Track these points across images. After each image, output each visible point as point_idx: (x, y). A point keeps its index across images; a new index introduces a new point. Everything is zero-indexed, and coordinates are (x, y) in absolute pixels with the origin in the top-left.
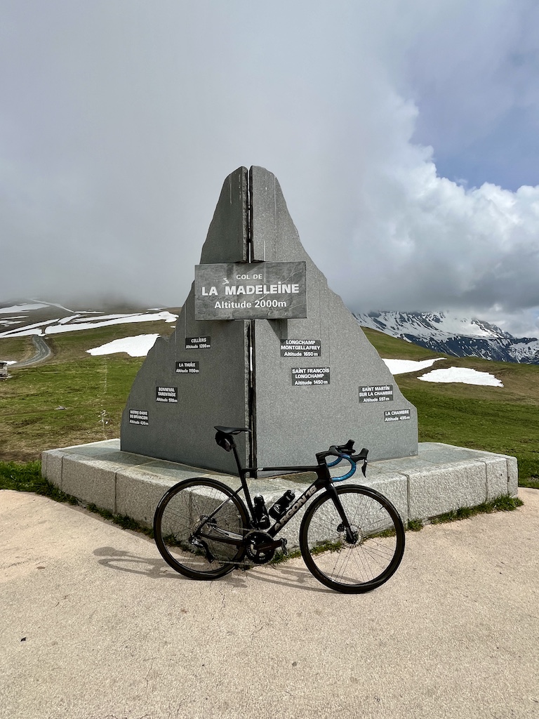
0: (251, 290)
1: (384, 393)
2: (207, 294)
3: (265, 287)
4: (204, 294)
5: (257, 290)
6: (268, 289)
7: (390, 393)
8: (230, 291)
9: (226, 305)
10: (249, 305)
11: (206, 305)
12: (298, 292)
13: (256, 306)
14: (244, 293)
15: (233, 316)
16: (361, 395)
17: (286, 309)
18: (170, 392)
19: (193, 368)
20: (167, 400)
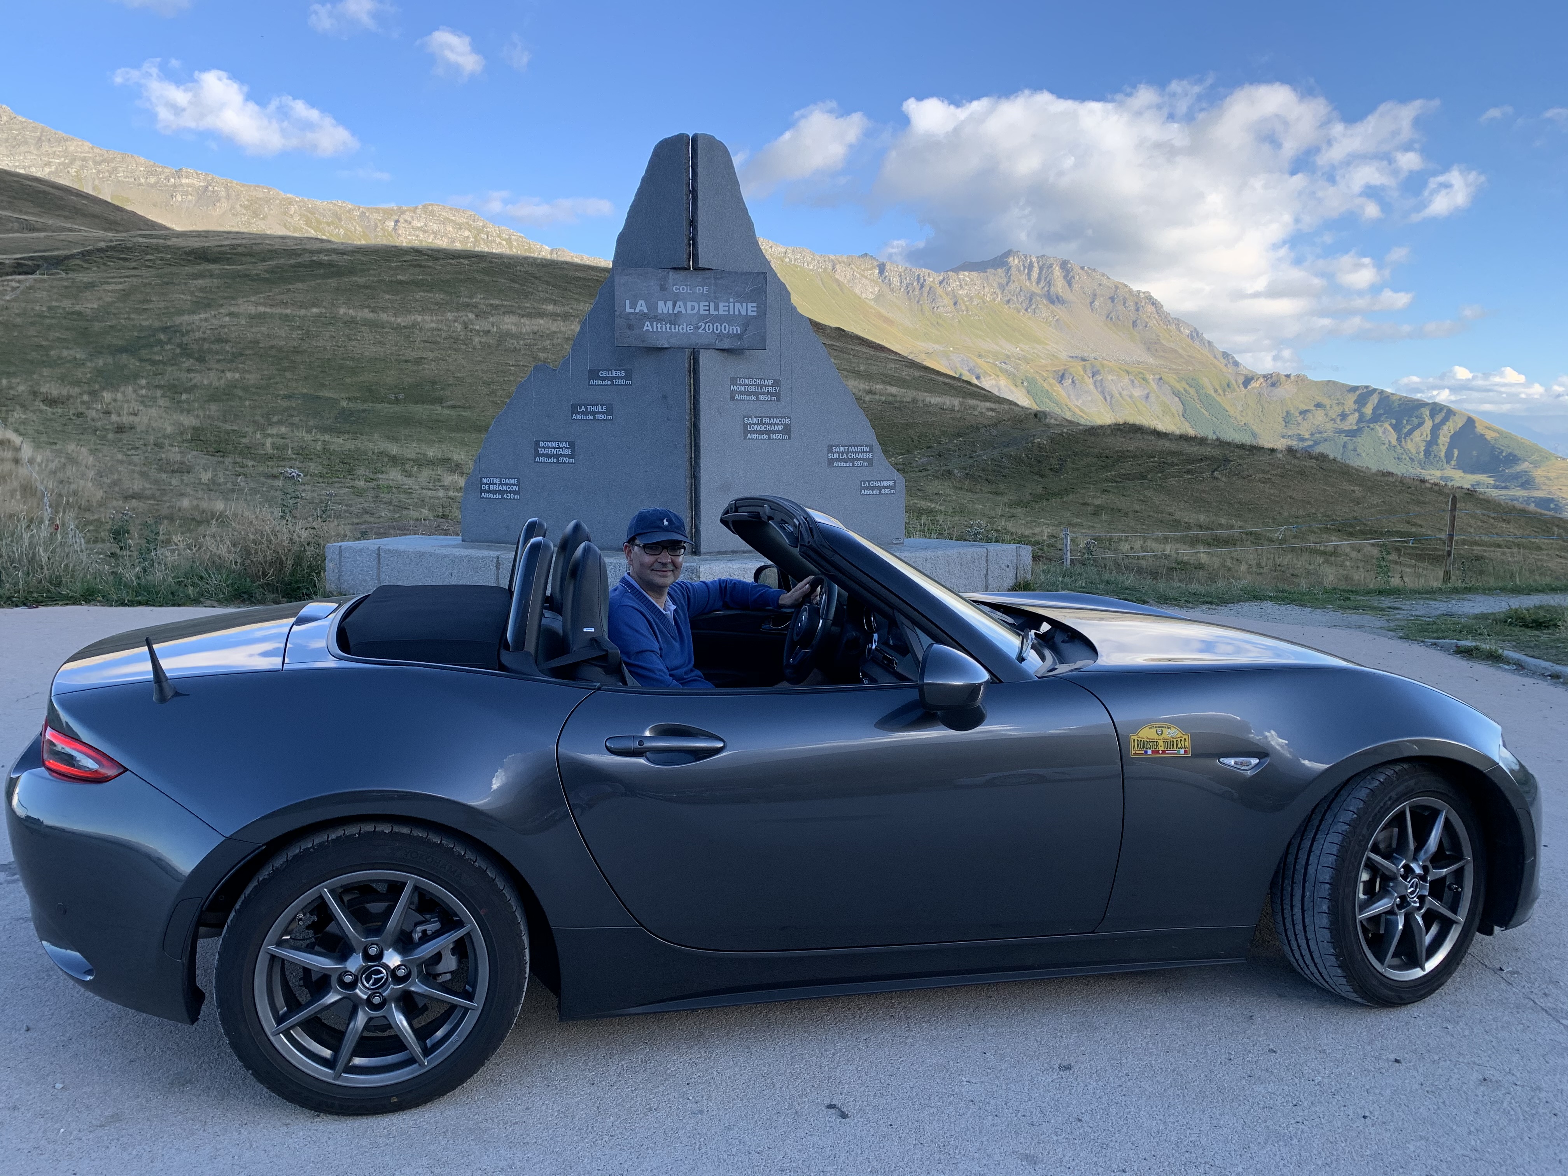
0: (693, 309)
1: (861, 456)
2: (632, 311)
3: (712, 304)
4: (628, 310)
5: (702, 308)
6: (717, 308)
7: (870, 455)
8: (664, 307)
9: (659, 327)
10: (691, 329)
11: (630, 327)
12: (755, 314)
13: (700, 331)
14: (684, 312)
15: (669, 342)
16: (830, 456)
17: (740, 337)
18: (562, 448)
19: (603, 413)
20: (555, 460)
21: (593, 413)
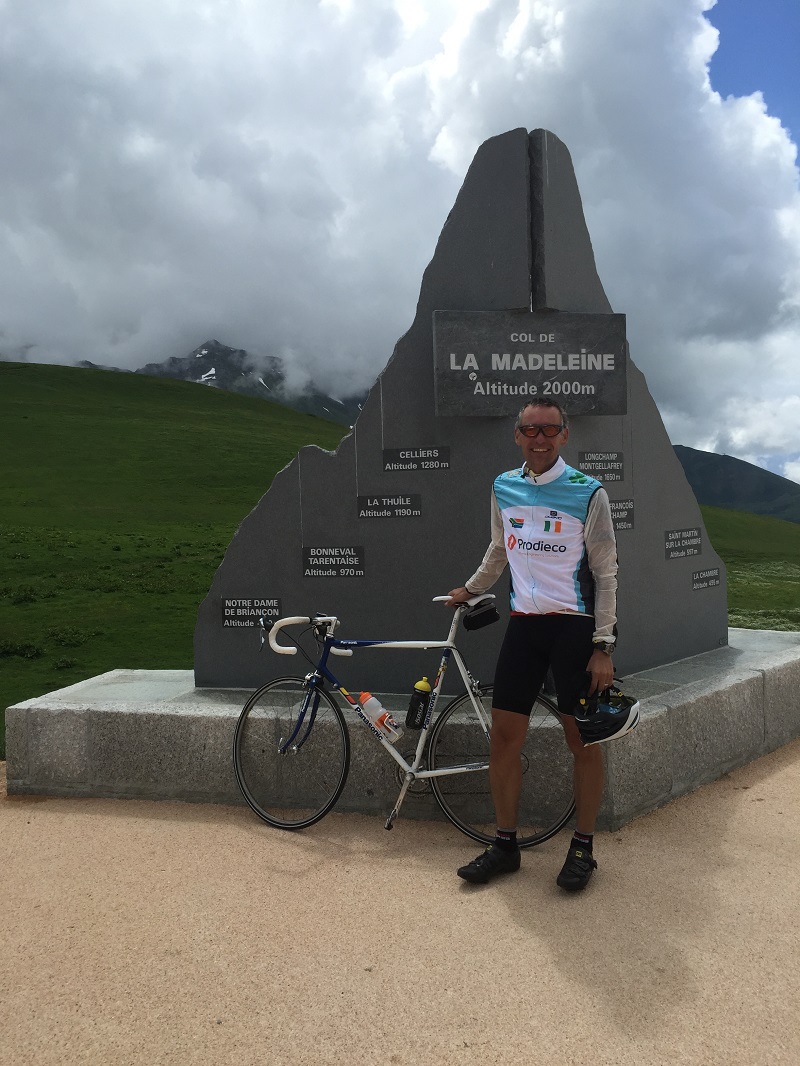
0: (536, 362)
1: (692, 542)
2: (459, 368)
3: (559, 357)
4: (454, 367)
5: (547, 362)
6: (565, 362)
7: (698, 541)
8: (500, 362)
9: (493, 389)
10: (533, 390)
12: (612, 368)
13: (545, 393)
14: (525, 368)
15: (506, 409)
16: (667, 545)
17: (593, 399)
18: (344, 556)
19: (406, 507)
20: (334, 573)
21: (392, 508)
